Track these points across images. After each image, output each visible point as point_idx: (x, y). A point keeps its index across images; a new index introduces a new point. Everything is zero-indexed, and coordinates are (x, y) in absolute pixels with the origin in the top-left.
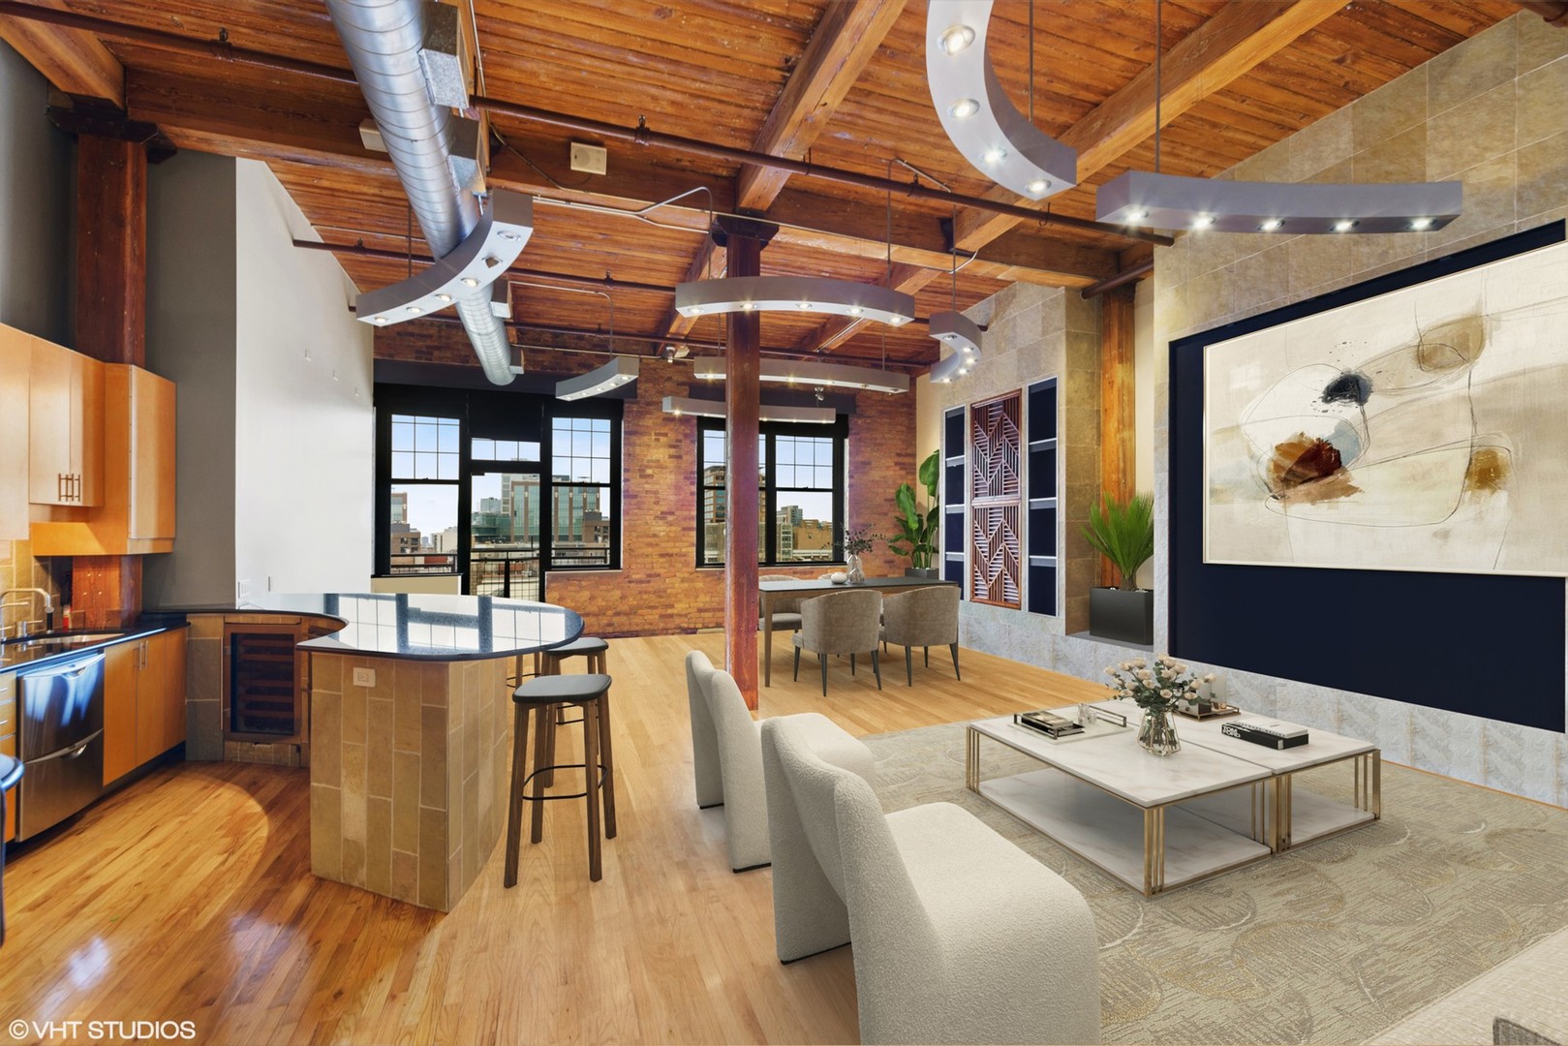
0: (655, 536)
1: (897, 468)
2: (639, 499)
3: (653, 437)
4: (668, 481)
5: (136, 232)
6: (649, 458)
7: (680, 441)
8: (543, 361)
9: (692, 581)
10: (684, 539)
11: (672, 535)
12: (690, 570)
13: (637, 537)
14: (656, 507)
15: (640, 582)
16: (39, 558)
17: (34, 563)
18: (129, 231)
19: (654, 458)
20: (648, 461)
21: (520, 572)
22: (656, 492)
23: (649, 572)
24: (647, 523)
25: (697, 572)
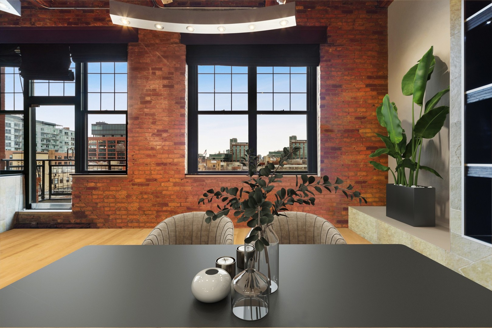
0: (152, 149)
1: (368, 89)
2: (140, 120)
3: (151, 71)
4: (163, 106)
6: (148, 88)
7: (172, 74)
8: (69, 19)
9: (182, 185)
10: (175, 151)
11: (166, 148)
12: (181, 176)
13: (139, 150)
14: (153, 126)
15: (141, 185)
19: (152, 87)
20: (147, 90)
22: (153, 115)
23: (148, 177)
24: (146, 139)
25: (188, 178)
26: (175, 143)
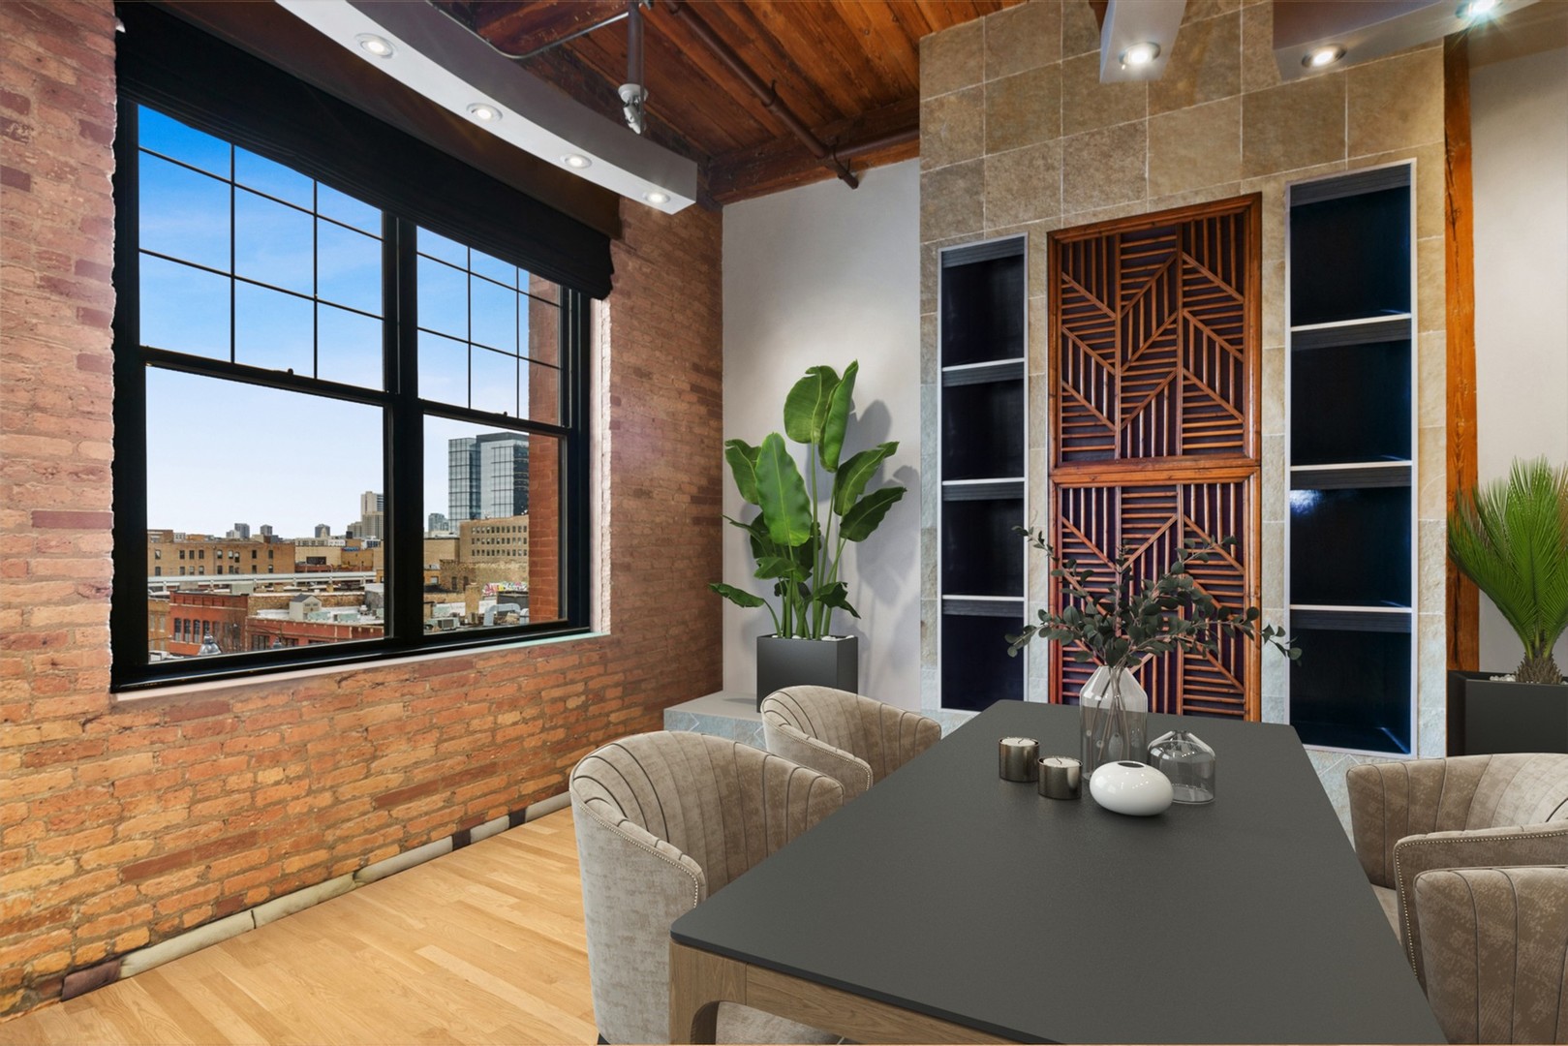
9: (92, 751)
12: (82, 703)
25: (115, 709)
26: (40, 520)
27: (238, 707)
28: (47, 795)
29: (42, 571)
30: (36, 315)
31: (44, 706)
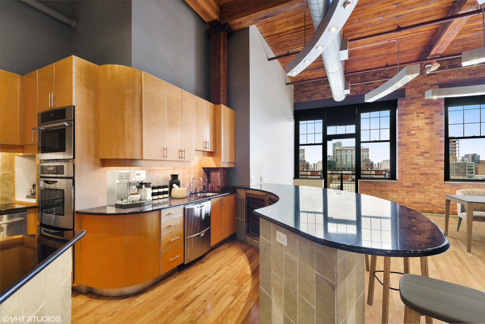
0: (417, 164)
2: (407, 146)
3: (415, 115)
4: (425, 136)
5: (224, 62)
6: (413, 125)
7: (433, 115)
9: (442, 188)
10: (436, 166)
11: (428, 164)
12: (440, 182)
13: (406, 165)
14: (418, 150)
15: (409, 187)
16: (203, 168)
17: (202, 170)
18: (222, 61)
19: (416, 125)
20: (412, 127)
21: (347, 179)
22: (418, 142)
23: (413, 182)
24: (412, 158)
25: (445, 183)
26: (436, 161)
27: (463, 186)
28: (436, 192)
29: (436, 167)
30: (435, 138)
31: (436, 182)
